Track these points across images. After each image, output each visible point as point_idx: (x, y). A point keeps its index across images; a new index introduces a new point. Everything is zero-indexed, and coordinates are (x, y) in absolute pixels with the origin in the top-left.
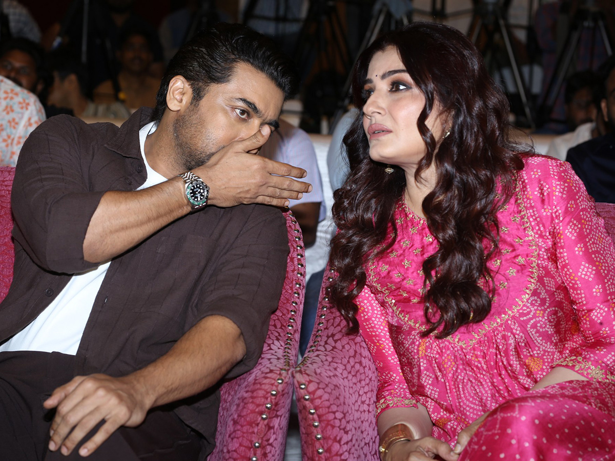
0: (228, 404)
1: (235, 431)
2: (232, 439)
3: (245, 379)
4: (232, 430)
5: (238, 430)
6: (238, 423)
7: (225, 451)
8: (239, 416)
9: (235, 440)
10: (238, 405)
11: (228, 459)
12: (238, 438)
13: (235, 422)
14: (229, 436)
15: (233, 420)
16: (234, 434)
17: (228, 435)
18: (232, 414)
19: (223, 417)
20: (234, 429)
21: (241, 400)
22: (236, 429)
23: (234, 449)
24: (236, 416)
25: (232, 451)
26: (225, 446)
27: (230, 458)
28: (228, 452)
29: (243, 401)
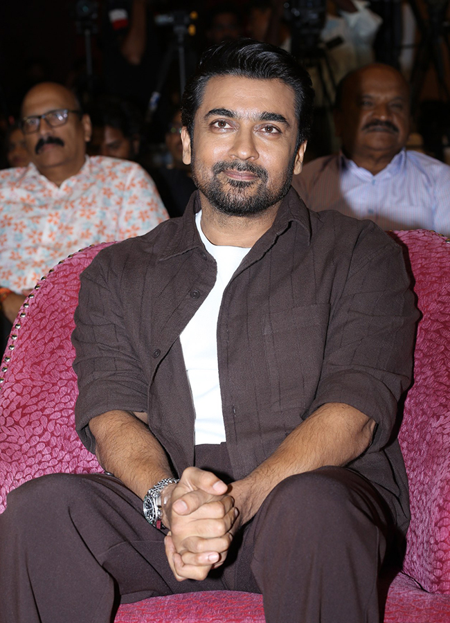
0: (426, 486)
1: (442, 519)
2: (440, 528)
3: (445, 456)
4: (439, 517)
5: (446, 517)
6: (444, 509)
7: (432, 542)
8: (445, 501)
9: (443, 529)
10: (442, 489)
11: (437, 551)
12: (446, 526)
13: (441, 509)
14: (436, 525)
15: (438, 505)
16: (441, 522)
17: (433, 524)
18: (436, 499)
19: (421, 502)
20: (441, 516)
21: (445, 483)
22: (443, 516)
23: (442, 539)
24: (441, 501)
25: (441, 541)
26: (431, 536)
27: (439, 550)
28: (436, 543)
29: (447, 484)
